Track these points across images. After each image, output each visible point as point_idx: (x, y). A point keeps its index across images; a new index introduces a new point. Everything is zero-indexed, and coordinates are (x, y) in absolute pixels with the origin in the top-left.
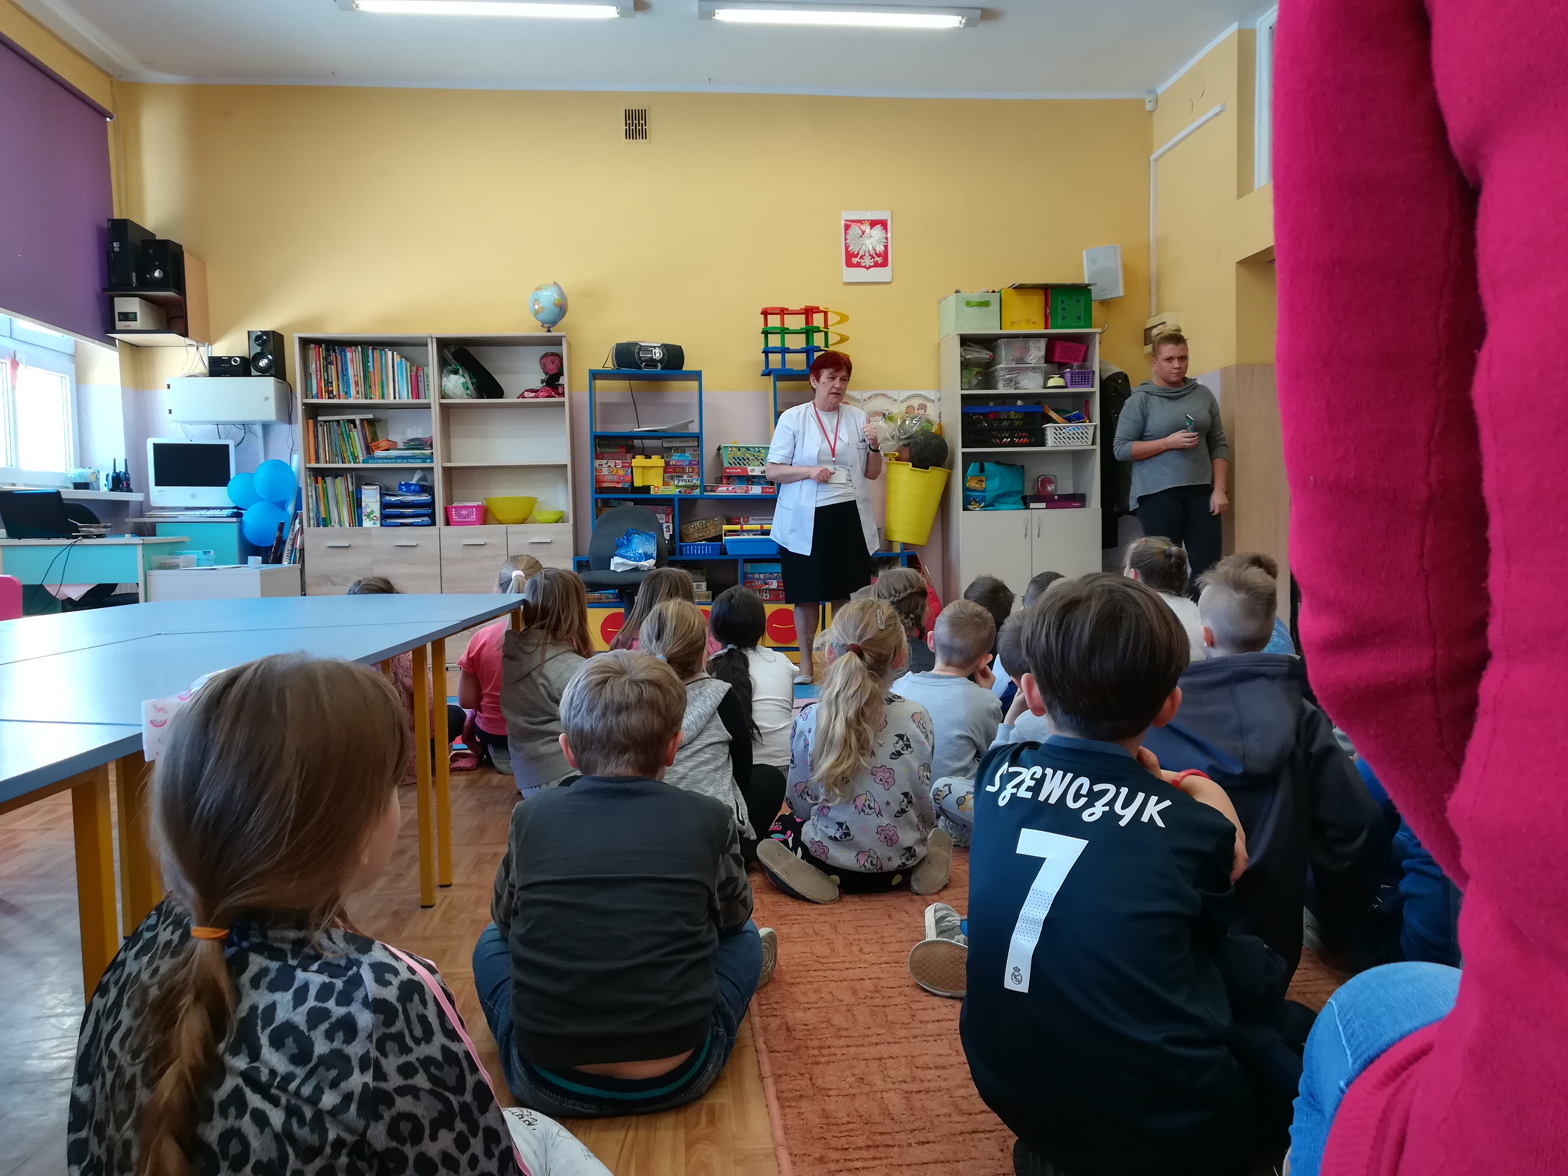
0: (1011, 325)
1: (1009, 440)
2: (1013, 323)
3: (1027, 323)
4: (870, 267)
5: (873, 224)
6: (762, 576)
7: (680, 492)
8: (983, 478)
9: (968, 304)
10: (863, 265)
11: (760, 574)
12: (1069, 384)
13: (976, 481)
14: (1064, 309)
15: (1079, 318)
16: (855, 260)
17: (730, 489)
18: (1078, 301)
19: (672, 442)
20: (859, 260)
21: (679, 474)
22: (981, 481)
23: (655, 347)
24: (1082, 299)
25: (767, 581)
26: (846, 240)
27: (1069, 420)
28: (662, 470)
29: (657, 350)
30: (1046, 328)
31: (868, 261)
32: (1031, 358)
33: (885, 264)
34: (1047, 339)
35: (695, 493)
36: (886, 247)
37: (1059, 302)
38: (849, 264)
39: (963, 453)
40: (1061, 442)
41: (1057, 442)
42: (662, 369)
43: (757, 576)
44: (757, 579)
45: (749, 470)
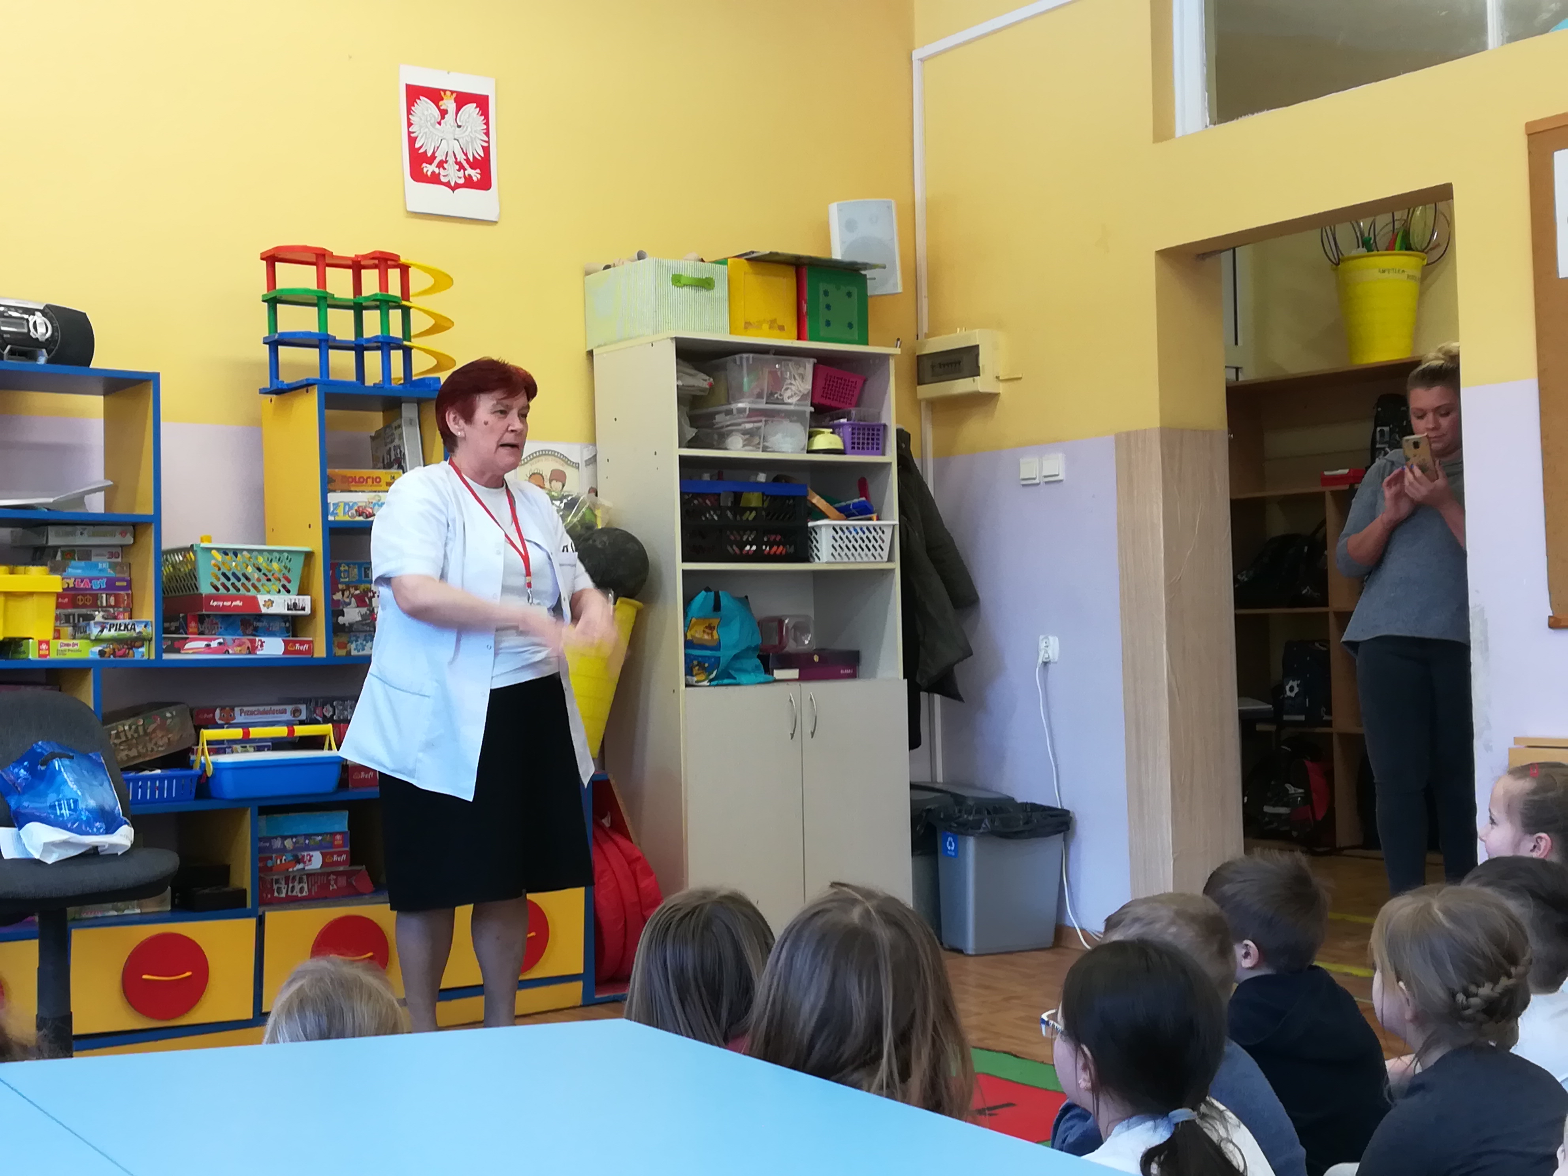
0: (746, 328)
1: (754, 548)
2: (748, 325)
3: (771, 327)
4: (457, 186)
5: (462, 99)
6: (289, 843)
7: (102, 653)
8: (715, 622)
9: (677, 280)
10: (443, 179)
11: (284, 838)
12: (849, 446)
13: (702, 628)
14: (828, 307)
15: (850, 326)
16: (429, 169)
17: (214, 644)
18: (849, 294)
19: (73, 534)
20: (437, 170)
21: (84, 611)
22: (711, 628)
23: (31, 312)
24: (855, 291)
25: (300, 855)
26: (410, 124)
27: (847, 513)
28: (52, 602)
29: (39, 318)
30: (799, 338)
31: (452, 174)
32: (789, 393)
33: (484, 184)
34: (813, 361)
35: (138, 657)
36: (486, 150)
37: (821, 293)
38: (417, 175)
39: (684, 572)
40: (843, 554)
41: (836, 554)
42: (49, 361)
43: (277, 844)
44: (277, 851)
45: (261, 603)
